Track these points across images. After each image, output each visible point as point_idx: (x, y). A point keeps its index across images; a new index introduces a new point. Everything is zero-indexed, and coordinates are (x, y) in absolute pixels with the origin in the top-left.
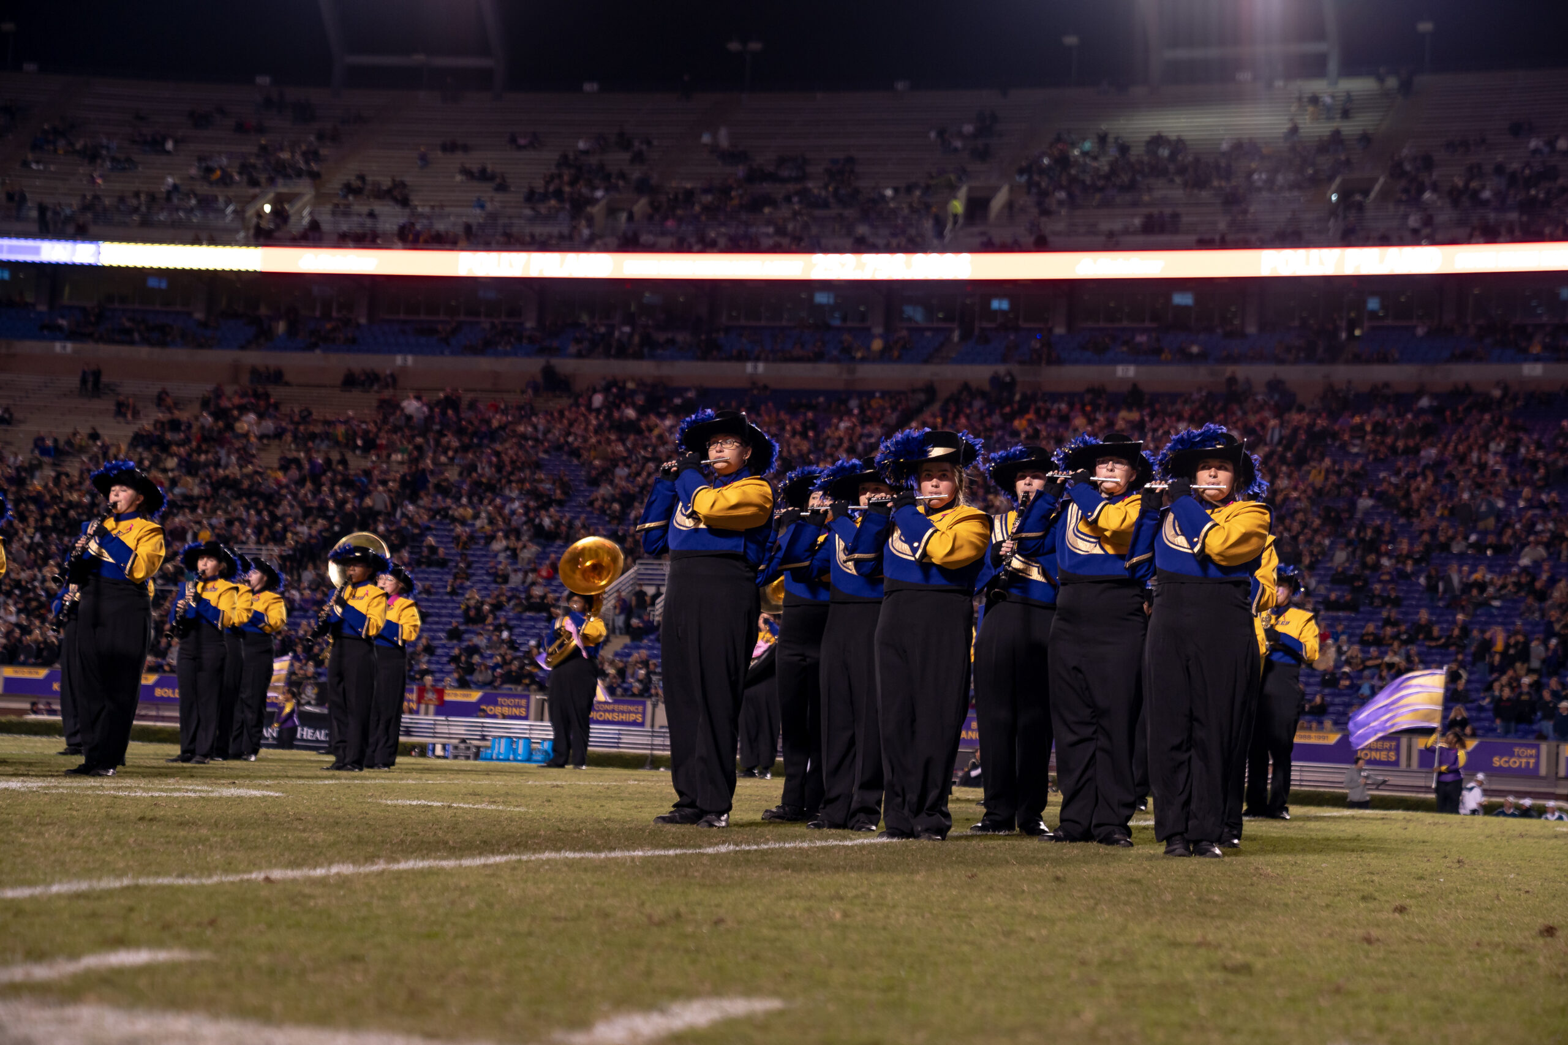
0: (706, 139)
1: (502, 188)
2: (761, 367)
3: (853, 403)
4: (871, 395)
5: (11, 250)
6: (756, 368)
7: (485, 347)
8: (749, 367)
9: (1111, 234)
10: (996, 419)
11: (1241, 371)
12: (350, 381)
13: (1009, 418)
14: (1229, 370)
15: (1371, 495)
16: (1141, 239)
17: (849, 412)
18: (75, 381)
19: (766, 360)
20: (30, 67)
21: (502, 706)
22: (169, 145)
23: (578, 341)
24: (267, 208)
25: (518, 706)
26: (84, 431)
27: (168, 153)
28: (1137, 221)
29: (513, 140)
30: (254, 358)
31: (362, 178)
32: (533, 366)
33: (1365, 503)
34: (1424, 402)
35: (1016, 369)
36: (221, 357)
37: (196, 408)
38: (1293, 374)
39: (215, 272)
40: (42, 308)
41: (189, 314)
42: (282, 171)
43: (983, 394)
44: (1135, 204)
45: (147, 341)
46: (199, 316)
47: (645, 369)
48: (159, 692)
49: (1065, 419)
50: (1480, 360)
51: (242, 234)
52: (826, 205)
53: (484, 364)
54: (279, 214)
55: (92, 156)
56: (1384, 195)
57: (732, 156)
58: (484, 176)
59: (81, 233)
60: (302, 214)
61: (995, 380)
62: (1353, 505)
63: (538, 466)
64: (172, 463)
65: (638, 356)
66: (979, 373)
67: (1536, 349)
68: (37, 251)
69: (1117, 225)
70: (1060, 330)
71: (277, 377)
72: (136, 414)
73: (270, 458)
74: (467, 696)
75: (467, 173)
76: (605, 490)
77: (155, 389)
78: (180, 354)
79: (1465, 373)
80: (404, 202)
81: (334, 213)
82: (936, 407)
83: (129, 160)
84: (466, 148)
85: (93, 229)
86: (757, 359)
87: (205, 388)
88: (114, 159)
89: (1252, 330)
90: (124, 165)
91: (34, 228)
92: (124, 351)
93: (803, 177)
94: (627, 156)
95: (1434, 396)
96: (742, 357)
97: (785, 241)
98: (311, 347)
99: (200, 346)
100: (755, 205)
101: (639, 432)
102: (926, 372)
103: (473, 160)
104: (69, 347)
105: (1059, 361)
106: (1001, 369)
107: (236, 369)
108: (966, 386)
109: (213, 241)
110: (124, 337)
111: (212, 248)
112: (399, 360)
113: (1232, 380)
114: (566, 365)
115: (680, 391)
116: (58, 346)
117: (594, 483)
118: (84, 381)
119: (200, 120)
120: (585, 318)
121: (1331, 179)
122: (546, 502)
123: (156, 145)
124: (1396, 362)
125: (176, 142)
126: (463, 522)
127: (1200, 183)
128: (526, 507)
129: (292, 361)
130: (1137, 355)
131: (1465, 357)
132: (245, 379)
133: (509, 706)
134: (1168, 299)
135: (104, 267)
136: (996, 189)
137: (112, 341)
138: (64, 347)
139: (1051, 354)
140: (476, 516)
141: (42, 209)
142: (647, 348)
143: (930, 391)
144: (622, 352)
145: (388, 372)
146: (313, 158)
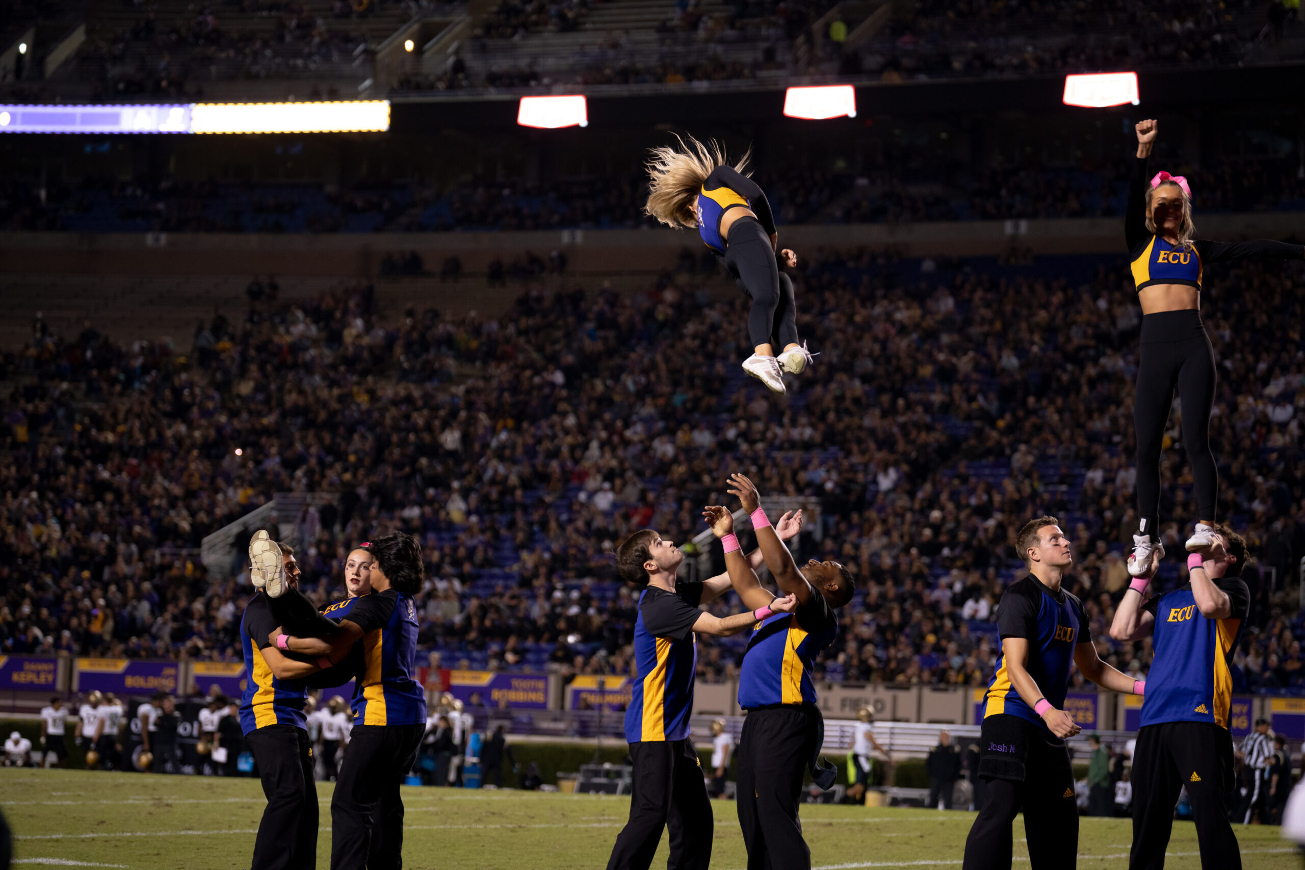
2: (1024, 226)
5: (85, 119)
6: (1016, 227)
8: (1008, 227)
19: (1032, 216)
21: (517, 689)
24: (409, 45)
25: (535, 690)
30: (387, 244)
36: (349, 243)
40: (136, 189)
41: (322, 189)
46: (330, 188)
48: (130, 682)
51: (368, 83)
60: (447, 52)
68: (116, 119)
71: (412, 266)
74: (476, 678)
86: (1020, 216)
96: (1002, 213)
98: (448, 228)
104: (164, 238)
107: (366, 258)
111: (337, 104)
112: (565, 236)
116: (149, 239)
133: (524, 690)
135: (195, 136)
138: (157, 240)
145: (554, 254)
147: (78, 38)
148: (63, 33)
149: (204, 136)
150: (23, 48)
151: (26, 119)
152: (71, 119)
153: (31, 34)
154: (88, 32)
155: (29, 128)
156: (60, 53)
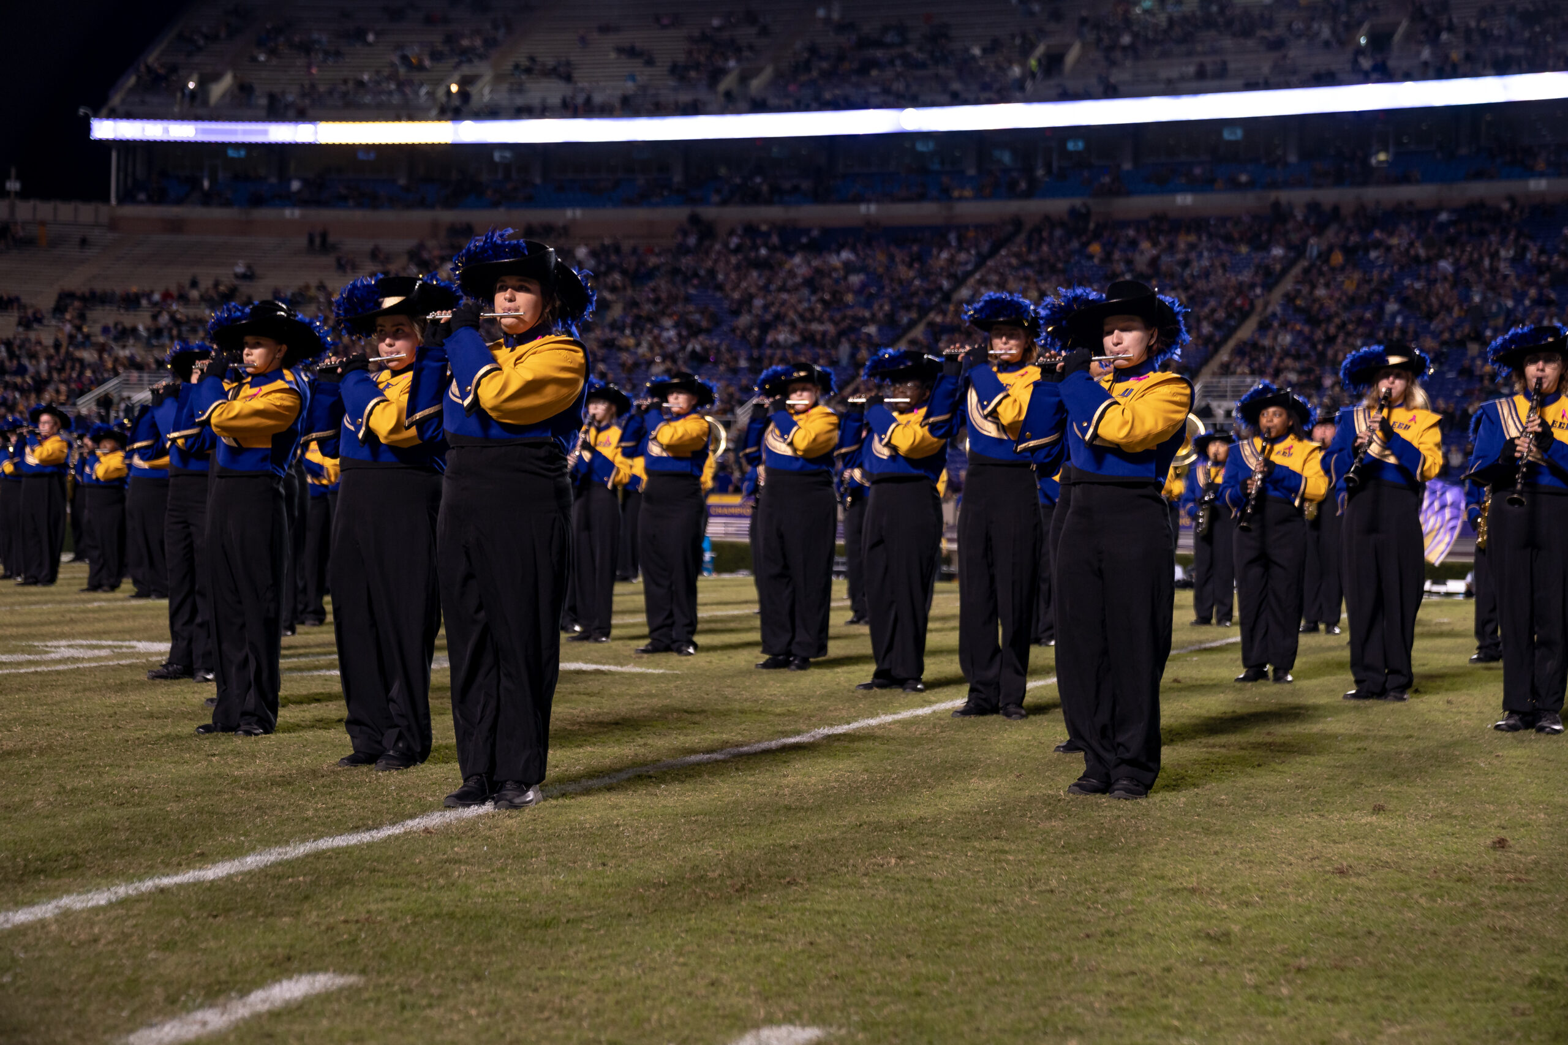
0: (821, 13)
1: (650, 62)
2: (873, 207)
3: (952, 238)
4: (967, 227)
5: (245, 132)
6: (868, 208)
7: (642, 199)
8: (863, 208)
9: (1169, 81)
10: (1075, 244)
11: (1284, 196)
13: (1085, 245)
14: (1273, 195)
15: (1397, 300)
16: (1194, 85)
17: (948, 245)
18: (303, 241)
19: (878, 201)
22: (371, 38)
23: (718, 191)
24: (454, 88)
26: (313, 283)
27: (369, 45)
28: (1191, 70)
29: (657, 19)
30: (449, 216)
31: (532, 59)
32: (680, 213)
33: (1392, 307)
34: (1444, 217)
35: (1090, 202)
36: (421, 216)
37: (404, 259)
38: (1328, 196)
39: (413, 145)
40: (273, 180)
41: (394, 181)
42: (466, 55)
43: (1062, 224)
44: (1189, 54)
45: (360, 205)
46: (402, 182)
47: (775, 213)
49: (1133, 244)
50: (1491, 177)
51: (434, 112)
52: (923, 65)
53: (641, 214)
54: (464, 95)
55: (306, 48)
56: (1408, 37)
57: (842, 28)
58: (631, 52)
59: (301, 115)
60: (483, 92)
61: (1073, 212)
62: (1381, 309)
63: (688, 299)
65: (769, 202)
66: (1058, 206)
67: (1541, 165)
68: (265, 132)
69: (1174, 73)
70: (1127, 166)
72: (355, 267)
75: (620, 50)
76: (744, 320)
77: (368, 245)
78: (387, 216)
79: (1478, 190)
80: (568, 78)
81: (510, 91)
82: (1022, 237)
83: (337, 52)
84: (616, 29)
85: (311, 112)
86: (868, 201)
87: (411, 243)
88: (325, 52)
89: (1292, 159)
90: (334, 56)
91: (263, 113)
92: (343, 214)
93: (905, 42)
94: (753, 30)
95: (1453, 211)
96: (858, 199)
97: (891, 99)
98: (495, 205)
99: (404, 207)
100: (864, 69)
101: (771, 267)
102: (1013, 207)
103: (624, 38)
104: (297, 212)
105: (1129, 193)
106: (1077, 202)
107: (435, 226)
108: (1047, 218)
109: (411, 118)
110: (340, 201)
112: (569, 213)
113: (1276, 205)
114: (709, 212)
115: (807, 231)
116: (288, 213)
117: (736, 313)
118: (311, 241)
119: (394, 15)
120: (723, 171)
121: (1360, 24)
122: (695, 331)
123: (359, 37)
124: (1418, 182)
125: (378, 34)
126: (626, 349)
127: (1247, 32)
128: (679, 335)
129: (478, 217)
130: (1194, 186)
131: (1479, 175)
132: (443, 234)
134: (1220, 134)
135: (321, 145)
136: (1068, 47)
137: (333, 207)
138: (293, 213)
139: (1120, 188)
140: (638, 344)
141: (270, 97)
142: (776, 195)
143: (1017, 223)
144: (754, 198)
145: (561, 224)
146: (491, 43)
147: (228, 80)
148: (217, 77)
149: (327, 146)
150: (191, 85)
151: (205, 131)
152: (235, 132)
153: (195, 76)
154: (235, 77)
156: (218, 90)
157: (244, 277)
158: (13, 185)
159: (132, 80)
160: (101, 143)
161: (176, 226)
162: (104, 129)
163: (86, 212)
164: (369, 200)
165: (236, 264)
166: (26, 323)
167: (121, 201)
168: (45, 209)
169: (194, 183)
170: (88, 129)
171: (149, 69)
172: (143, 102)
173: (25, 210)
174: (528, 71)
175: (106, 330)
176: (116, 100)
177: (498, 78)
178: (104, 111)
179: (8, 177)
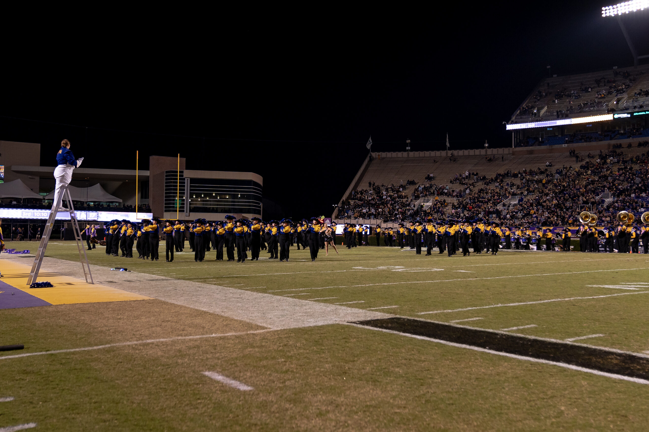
5: (549, 124)
12: (640, 145)
18: (568, 154)
20: (555, 76)
22: (590, 90)
24: (615, 103)
27: (589, 92)
30: (613, 142)
31: (641, 90)
36: (605, 143)
40: (560, 136)
41: (597, 132)
42: (620, 92)
45: (586, 141)
46: (599, 133)
51: (606, 111)
54: (618, 104)
55: (569, 96)
59: (567, 117)
60: (624, 103)
64: (589, 172)
68: (556, 123)
71: (620, 146)
72: (582, 160)
73: (615, 168)
77: (587, 153)
78: (594, 144)
81: (633, 101)
83: (579, 96)
85: (570, 115)
88: (575, 96)
90: (578, 97)
91: (556, 117)
92: (580, 144)
98: (629, 137)
99: (600, 141)
107: (609, 145)
109: (600, 114)
110: (580, 140)
116: (563, 145)
118: (570, 153)
119: (598, 82)
123: (586, 90)
125: (591, 89)
129: (625, 142)
132: (611, 147)
135: (572, 124)
137: (577, 142)
138: (565, 145)
141: (557, 112)
146: (628, 87)
147: (546, 108)
148: (542, 108)
149: (574, 124)
150: (535, 111)
151: (538, 124)
152: (547, 124)
153: (536, 108)
154: (548, 107)
155: (538, 126)
156: (543, 112)
157: (549, 166)
158: (486, 145)
159: (519, 111)
160: (509, 131)
161: (531, 152)
162: (510, 127)
163: (506, 151)
164: (588, 139)
165: (546, 162)
166: (487, 184)
167: (515, 147)
168: (495, 151)
169: (537, 139)
170: (506, 127)
171: (523, 108)
172: (521, 118)
173: (490, 151)
174: (639, 94)
175: (508, 184)
176: (513, 118)
177: (629, 98)
178: (510, 122)
179: (485, 143)
